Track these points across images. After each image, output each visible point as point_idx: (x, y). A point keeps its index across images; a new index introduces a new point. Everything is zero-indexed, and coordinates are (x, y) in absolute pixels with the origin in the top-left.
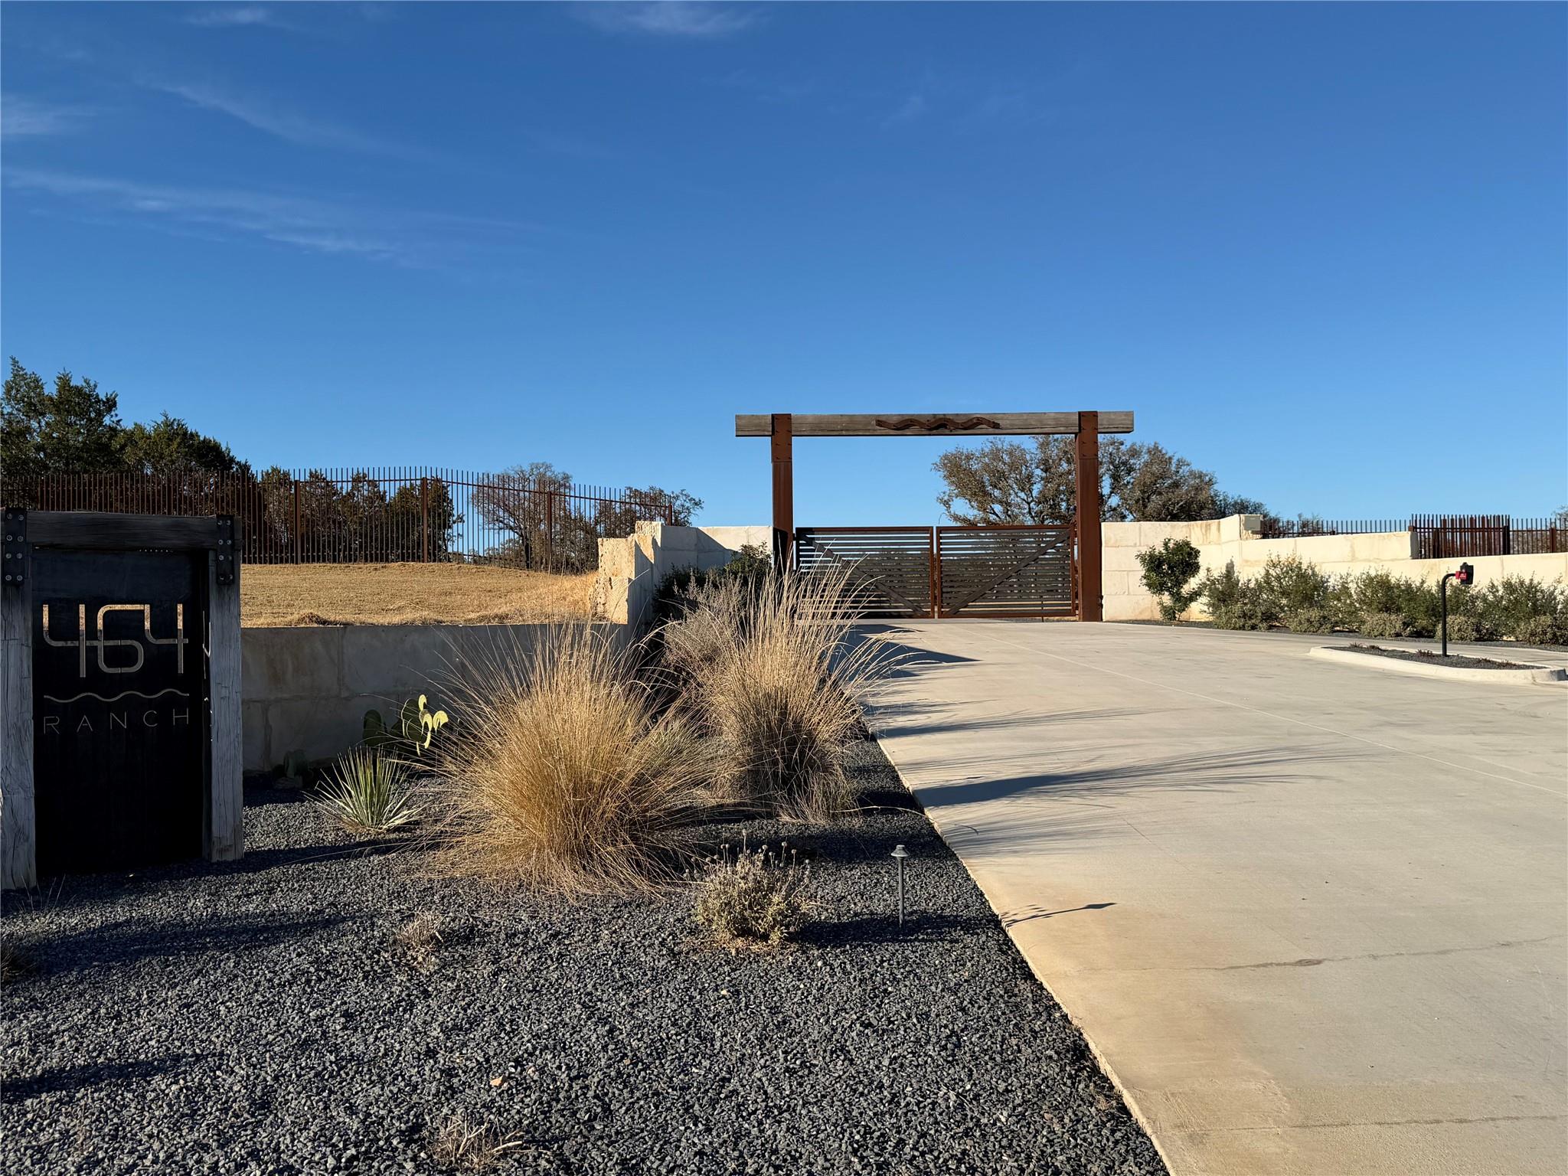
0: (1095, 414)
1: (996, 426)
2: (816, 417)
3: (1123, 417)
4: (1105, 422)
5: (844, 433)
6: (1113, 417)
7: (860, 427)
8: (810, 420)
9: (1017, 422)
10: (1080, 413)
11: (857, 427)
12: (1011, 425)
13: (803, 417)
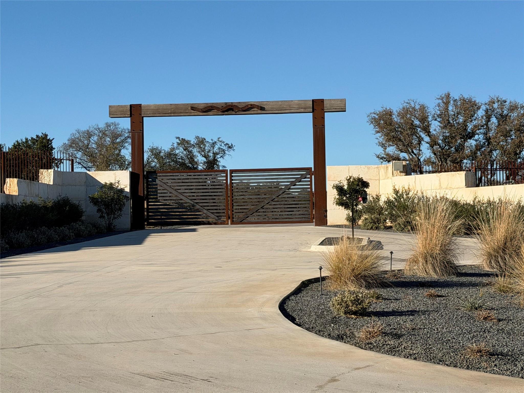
0: (322, 101)
1: (262, 109)
2: (155, 106)
3: (339, 102)
4: (328, 106)
5: (172, 115)
6: (333, 102)
7: (182, 111)
8: (152, 108)
9: (274, 107)
10: (313, 101)
11: (180, 111)
12: (271, 108)
13: (148, 106)
